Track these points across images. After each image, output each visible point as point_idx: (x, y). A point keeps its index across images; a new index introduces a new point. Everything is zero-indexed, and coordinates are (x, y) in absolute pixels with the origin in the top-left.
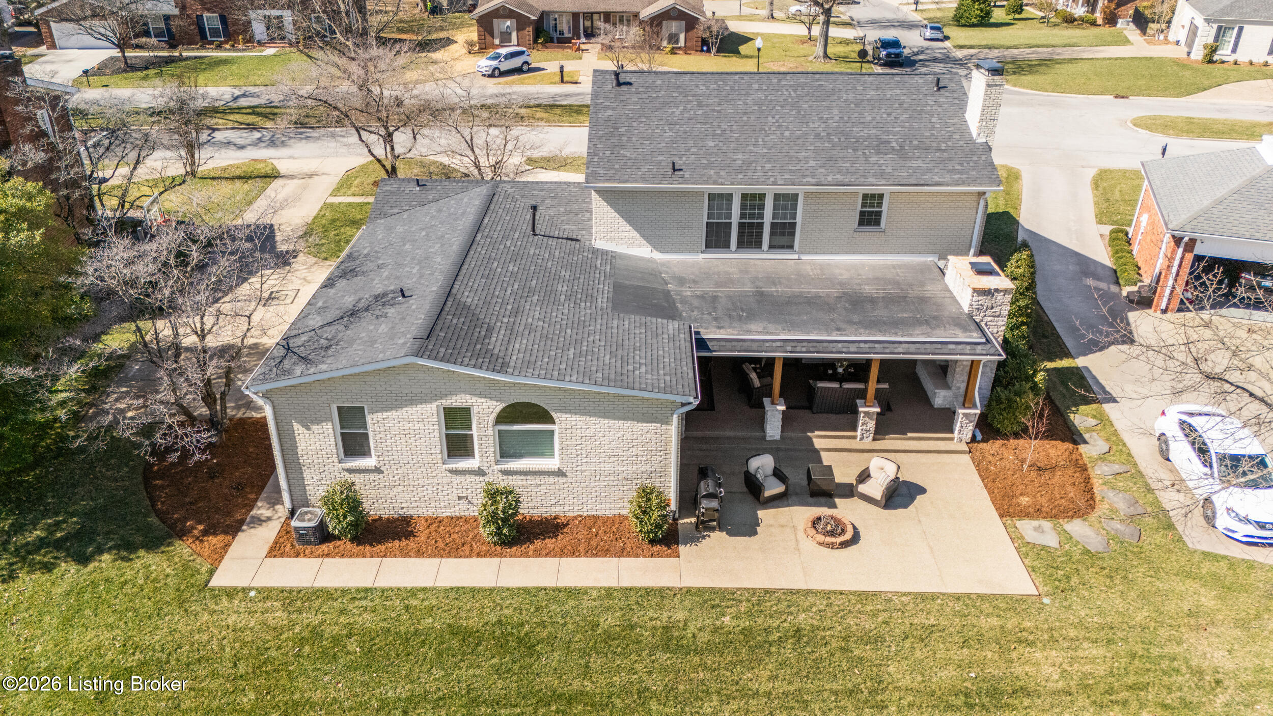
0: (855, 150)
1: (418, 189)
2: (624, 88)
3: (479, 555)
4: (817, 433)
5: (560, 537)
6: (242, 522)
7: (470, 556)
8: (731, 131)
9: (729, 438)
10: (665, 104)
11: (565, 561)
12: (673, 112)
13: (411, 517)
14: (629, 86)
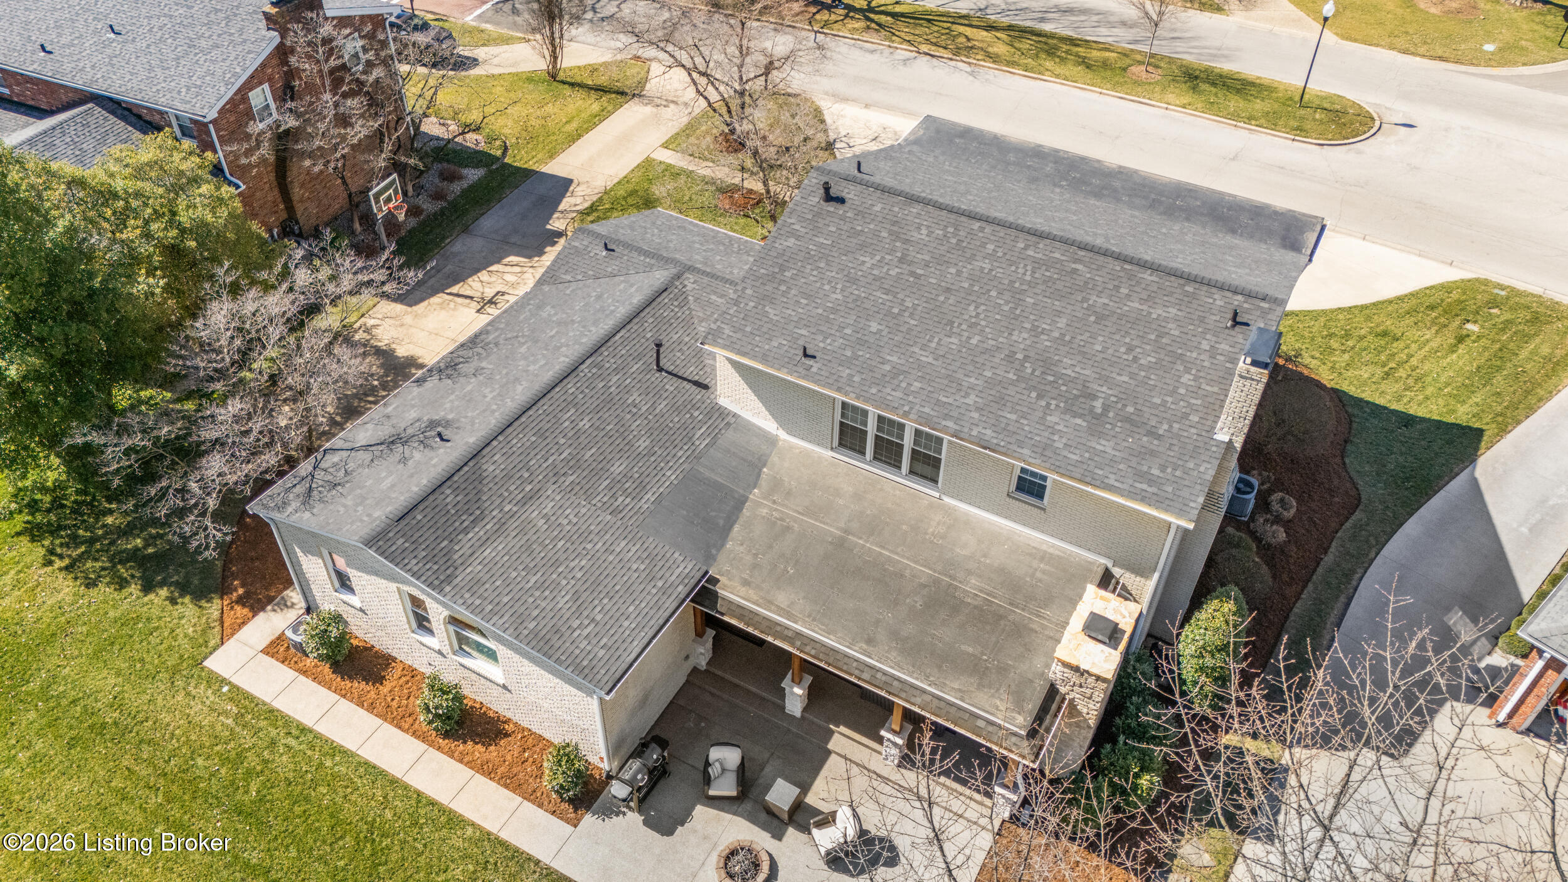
0: (1040, 397)
1: (604, 253)
2: (831, 207)
3: (414, 734)
4: (842, 729)
5: (492, 748)
6: (270, 600)
7: (406, 731)
8: (912, 314)
9: (748, 692)
10: (862, 246)
11: (478, 777)
12: (864, 262)
13: (394, 659)
14: (839, 205)
